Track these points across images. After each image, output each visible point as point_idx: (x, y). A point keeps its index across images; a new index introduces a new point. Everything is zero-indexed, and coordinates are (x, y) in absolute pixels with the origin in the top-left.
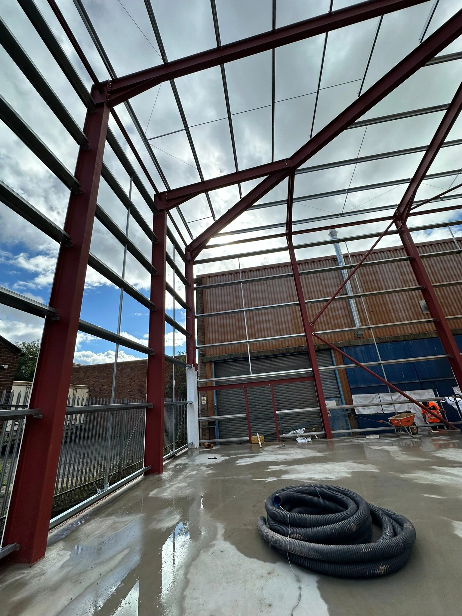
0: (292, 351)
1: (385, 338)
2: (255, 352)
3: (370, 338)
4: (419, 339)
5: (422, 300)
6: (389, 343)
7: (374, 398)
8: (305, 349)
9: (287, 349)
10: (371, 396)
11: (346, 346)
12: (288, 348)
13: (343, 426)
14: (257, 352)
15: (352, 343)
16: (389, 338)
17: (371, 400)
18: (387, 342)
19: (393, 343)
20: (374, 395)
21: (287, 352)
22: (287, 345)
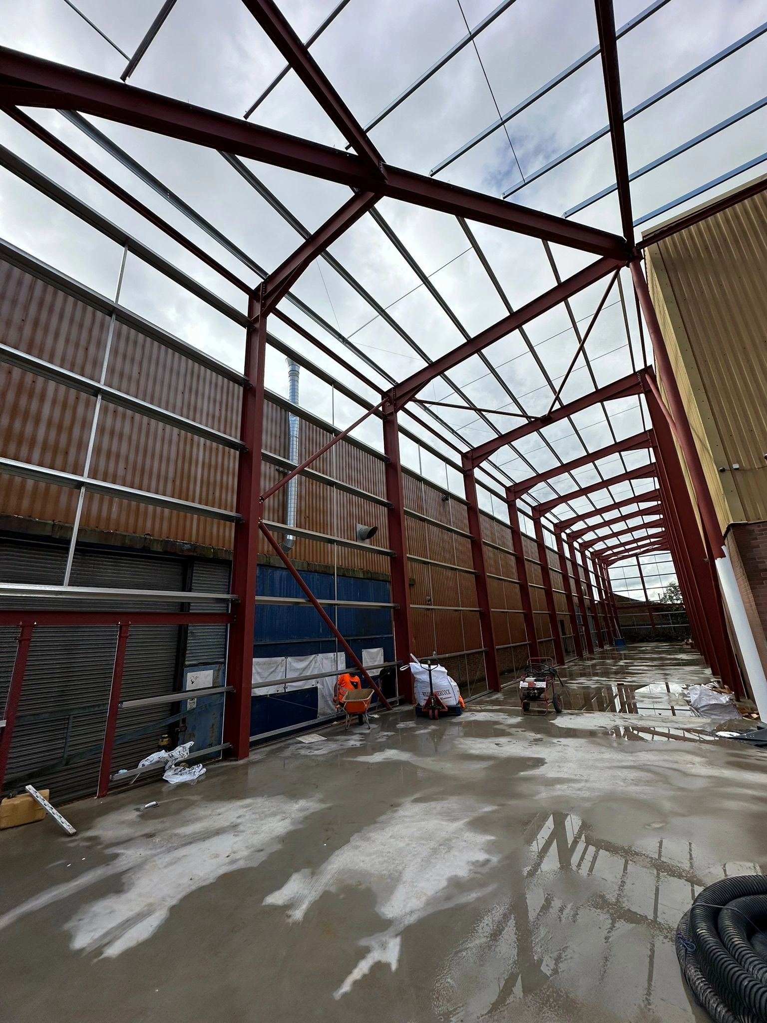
0: (158, 548)
1: (315, 564)
2: (46, 524)
3: (295, 559)
4: (347, 577)
5: (359, 523)
6: (316, 574)
7: (278, 665)
8: (189, 550)
9: (146, 538)
10: (276, 662)
11: (262, 563)
12: (148, 537)
13: (213, 725)
14: (54, 525)
15: (272, 561)
16: (319, 565)
17: (274, 668)
18: (315, 572)
19: (322, 575)
20: (279, 659)
21: (144, 546)
22: (148, 529)
